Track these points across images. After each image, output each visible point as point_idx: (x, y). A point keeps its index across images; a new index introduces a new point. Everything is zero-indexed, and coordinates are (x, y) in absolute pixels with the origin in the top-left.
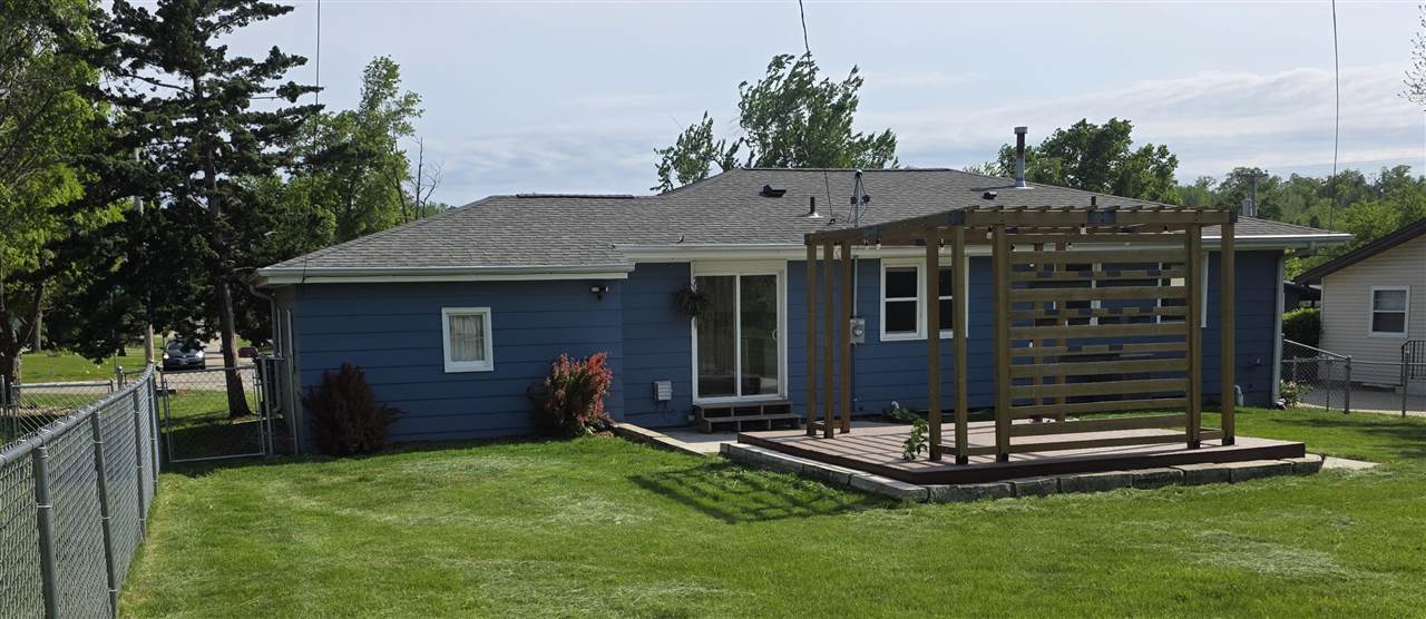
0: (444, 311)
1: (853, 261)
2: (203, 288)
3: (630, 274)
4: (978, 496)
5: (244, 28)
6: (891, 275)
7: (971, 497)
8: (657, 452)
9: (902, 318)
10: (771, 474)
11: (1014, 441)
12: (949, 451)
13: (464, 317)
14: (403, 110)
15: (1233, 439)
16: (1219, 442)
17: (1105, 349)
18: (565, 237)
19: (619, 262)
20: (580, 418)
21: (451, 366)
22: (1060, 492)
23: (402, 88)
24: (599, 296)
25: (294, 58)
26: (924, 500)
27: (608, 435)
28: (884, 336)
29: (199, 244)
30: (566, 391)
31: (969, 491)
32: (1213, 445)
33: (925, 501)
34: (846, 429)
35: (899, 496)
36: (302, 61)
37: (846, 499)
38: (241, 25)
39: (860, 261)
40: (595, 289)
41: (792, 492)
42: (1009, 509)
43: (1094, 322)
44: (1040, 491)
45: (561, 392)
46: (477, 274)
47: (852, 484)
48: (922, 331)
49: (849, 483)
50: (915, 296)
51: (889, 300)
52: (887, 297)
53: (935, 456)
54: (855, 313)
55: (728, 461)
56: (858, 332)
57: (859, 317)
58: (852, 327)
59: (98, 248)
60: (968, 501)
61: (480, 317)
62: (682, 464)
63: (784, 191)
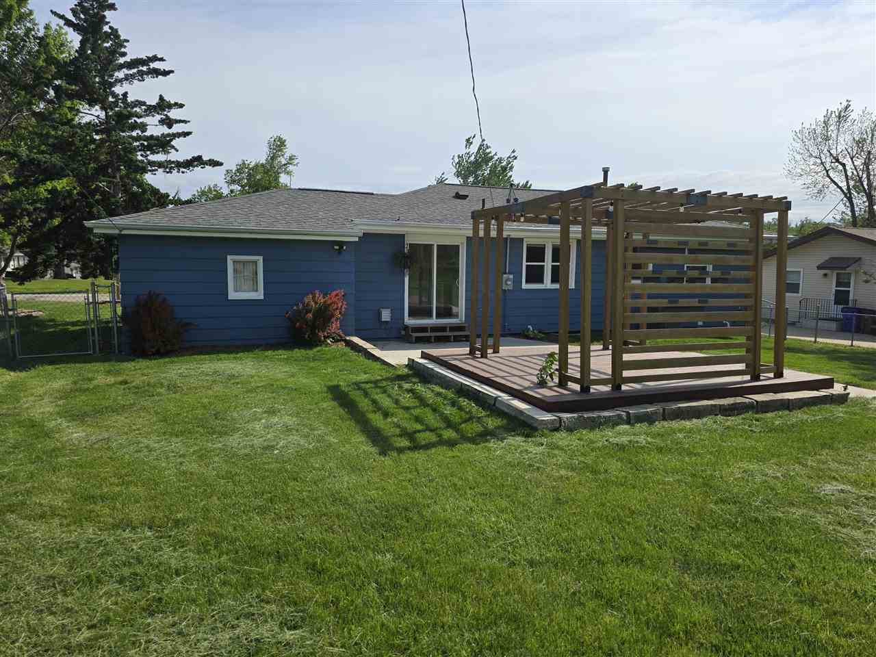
0: (229, 257)
1: (507, 238)
2: (98, 240)
3: (359, 238)
4: (601, 424)
5: (142, 82)
6: (530, 249)
7: (594, 425)
8: (367, 361)
9: (535, 275)
10: (438, 389)
11: (626, 374)
12: (575, 380)
13: (244, 263)
14: (288, 163)
15: (782, 373)
16: (771, 375)
17: (694, 302)
18: (321, 213)
19: (351, 231)
20: (321, 334)
21: (233, 295)
22: (664, 419)
23: (288, 152)
24: (340, 251)
25: (176, 104)
26: (556, 427)
27: (341, 345)
28: (525, 286)
29: (98, 212)
30: (313, 315)
31: (592, 420)
32: (767, 379)
33: (557, 430)
34: (496, 350)
35: (535, 425)
36: (181, 106)
37: (492, 423)
38: (139, 80)
39: (511, 239)
40: (337, 247)
41: (448, 410)
42: (630, 441)
43: (708, 281)
44: (649, 419)
45: (310, 315)
46: (251, 233)
47: (497, 405)
48: (548, 284)
49: (494, 405)
50: (544, 261)
51: (529, 264)
52: (527, 262)
53: (562, 383)
54: (507, 271)
55: (410, 372)
56: (509, 283)
57: (510, 273)
58: (504, 280)
59: (20, 211)
60: (592, 429)
61: (255, 263)
62: (378, 373)
63: (467, 196)
